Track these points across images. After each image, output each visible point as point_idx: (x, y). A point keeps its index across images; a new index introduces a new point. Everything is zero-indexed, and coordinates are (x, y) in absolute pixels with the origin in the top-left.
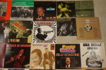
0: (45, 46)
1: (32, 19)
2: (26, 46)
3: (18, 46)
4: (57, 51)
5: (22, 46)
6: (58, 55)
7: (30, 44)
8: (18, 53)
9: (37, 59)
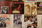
0: (32, 3)
3: (18, 3)
4: (38, 6)
5: (20, 3)
7: (24, 2)
9: (28, 10)
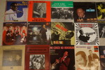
1: (73, 21)
2: (70, 48)
6: (103, 57)
8: (62, 56)
